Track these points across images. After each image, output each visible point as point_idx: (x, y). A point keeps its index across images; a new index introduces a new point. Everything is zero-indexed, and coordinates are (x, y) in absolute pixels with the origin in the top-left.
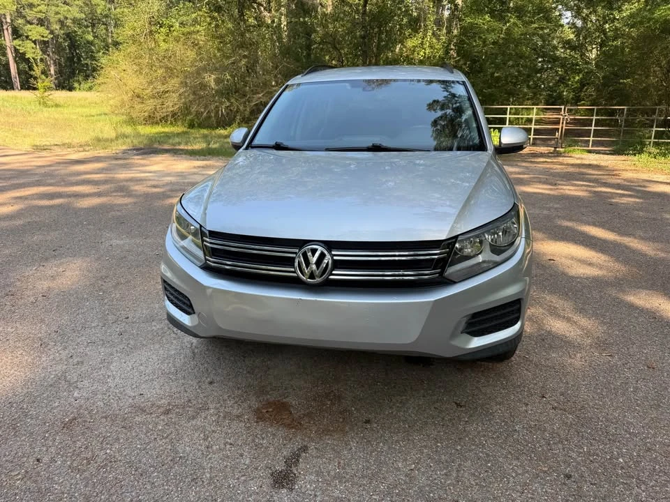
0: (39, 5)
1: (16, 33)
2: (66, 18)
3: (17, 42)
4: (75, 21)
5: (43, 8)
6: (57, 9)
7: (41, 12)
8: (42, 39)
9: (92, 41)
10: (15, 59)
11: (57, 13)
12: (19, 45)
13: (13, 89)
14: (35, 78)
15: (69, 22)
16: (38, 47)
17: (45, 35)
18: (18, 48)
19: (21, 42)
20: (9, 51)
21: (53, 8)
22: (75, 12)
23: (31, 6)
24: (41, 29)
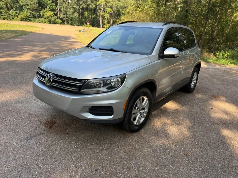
0: (111, 2)
1: (104, 11)
2: (118, 6)
3: (103, 13)
4: (120, 7)
5: (112, 3)
6: (116, 3)
7: (111, 4)
8: (110, 12)
9: (124, 13)
10: (102, 18)
11: (116, 4)
12: (104, 14)
13: (100, 27)
14: (105, 24)
15: (118, 7)
16: (109, 15)
17: (111, 11)
18: (103, 15)
19: (104, 13)
20: (101, 16)
21: (115, 3)
22: (121, 4)
23: (109, 2)
24: (110, 9)
